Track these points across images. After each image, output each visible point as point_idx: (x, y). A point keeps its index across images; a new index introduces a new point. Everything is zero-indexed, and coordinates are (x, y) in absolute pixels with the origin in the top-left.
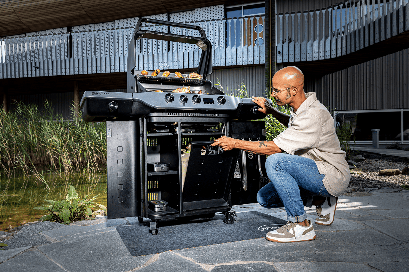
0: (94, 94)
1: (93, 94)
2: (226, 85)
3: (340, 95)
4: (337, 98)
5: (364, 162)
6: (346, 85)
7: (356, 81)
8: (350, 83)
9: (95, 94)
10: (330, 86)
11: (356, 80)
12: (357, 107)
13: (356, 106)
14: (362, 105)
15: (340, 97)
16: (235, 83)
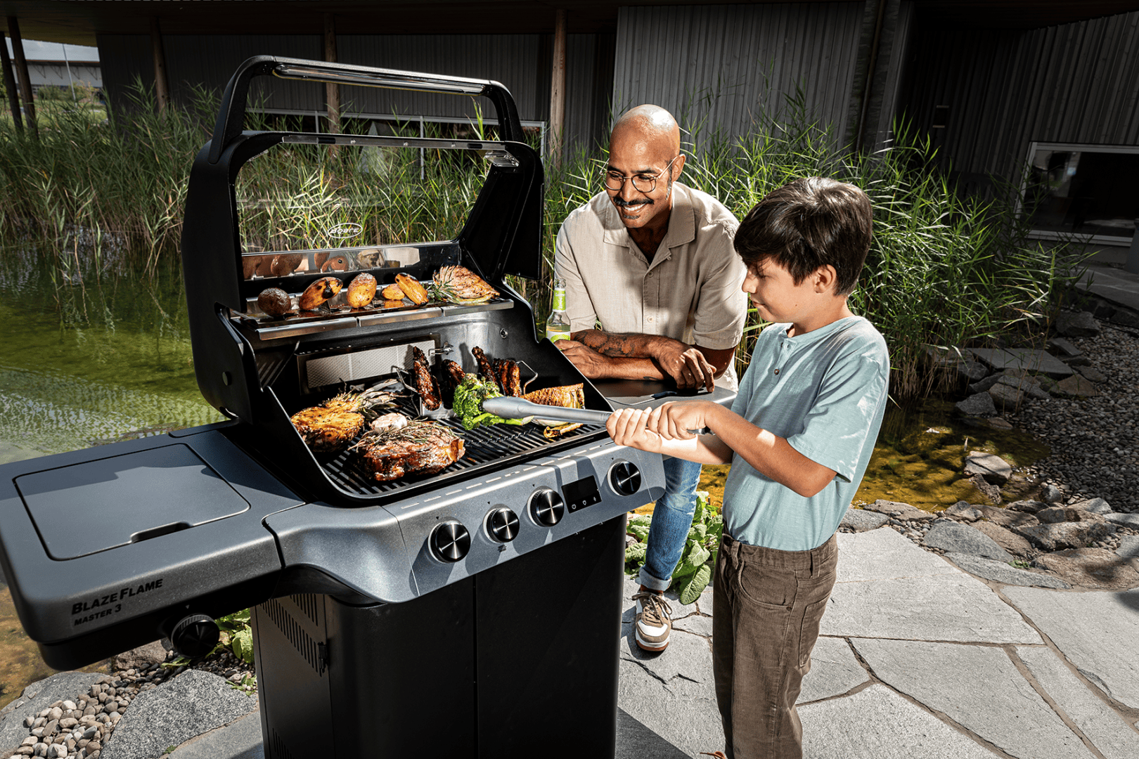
0: (83, 614)
1: (77, 617)
2: (735, 57)
3: (1065, 96)
4: (1054, 104)
5: (1095, 339)
6: (1091, 65)
7: (1128, 54)
8: (1105, 60)
9: (91, 612)
10: (1041, 66)
11: (1126, 50)
12: (1106, 136)
13: (1104, 132)
14: (1125, 129)
15: (1064, 102)
16: (760, 52)
